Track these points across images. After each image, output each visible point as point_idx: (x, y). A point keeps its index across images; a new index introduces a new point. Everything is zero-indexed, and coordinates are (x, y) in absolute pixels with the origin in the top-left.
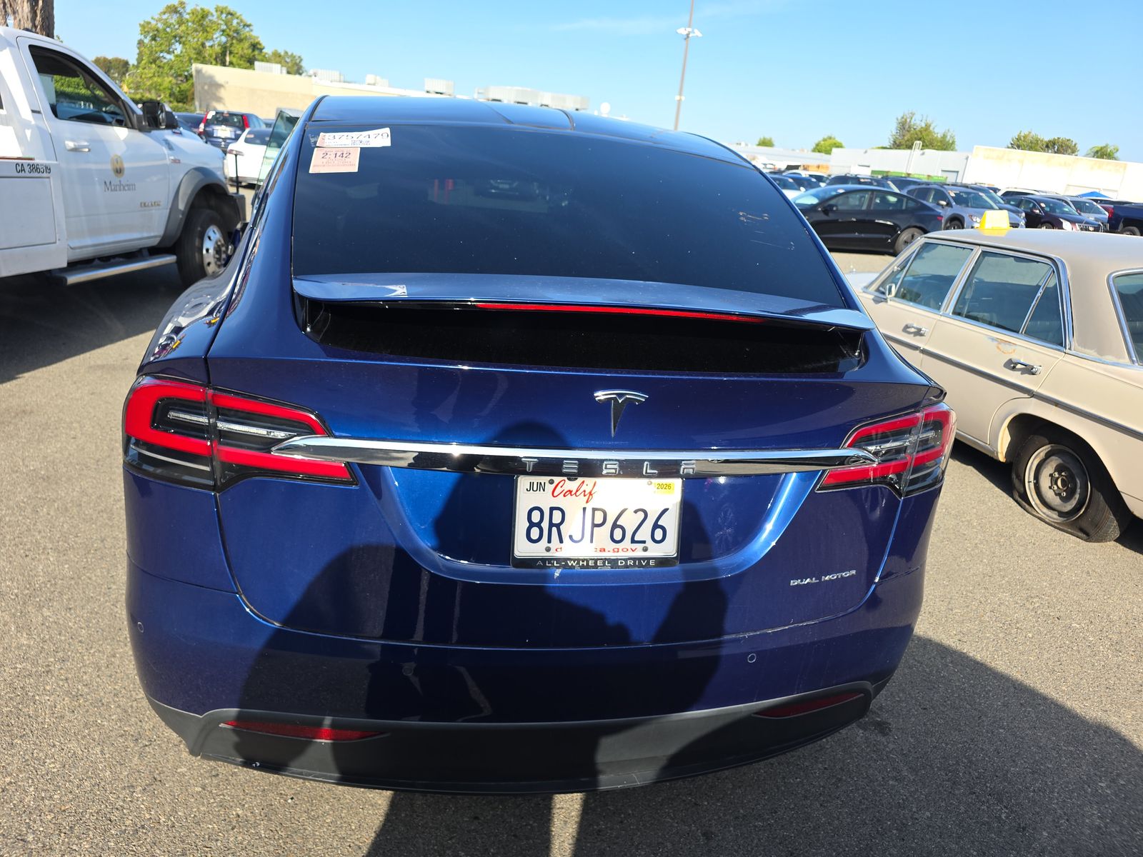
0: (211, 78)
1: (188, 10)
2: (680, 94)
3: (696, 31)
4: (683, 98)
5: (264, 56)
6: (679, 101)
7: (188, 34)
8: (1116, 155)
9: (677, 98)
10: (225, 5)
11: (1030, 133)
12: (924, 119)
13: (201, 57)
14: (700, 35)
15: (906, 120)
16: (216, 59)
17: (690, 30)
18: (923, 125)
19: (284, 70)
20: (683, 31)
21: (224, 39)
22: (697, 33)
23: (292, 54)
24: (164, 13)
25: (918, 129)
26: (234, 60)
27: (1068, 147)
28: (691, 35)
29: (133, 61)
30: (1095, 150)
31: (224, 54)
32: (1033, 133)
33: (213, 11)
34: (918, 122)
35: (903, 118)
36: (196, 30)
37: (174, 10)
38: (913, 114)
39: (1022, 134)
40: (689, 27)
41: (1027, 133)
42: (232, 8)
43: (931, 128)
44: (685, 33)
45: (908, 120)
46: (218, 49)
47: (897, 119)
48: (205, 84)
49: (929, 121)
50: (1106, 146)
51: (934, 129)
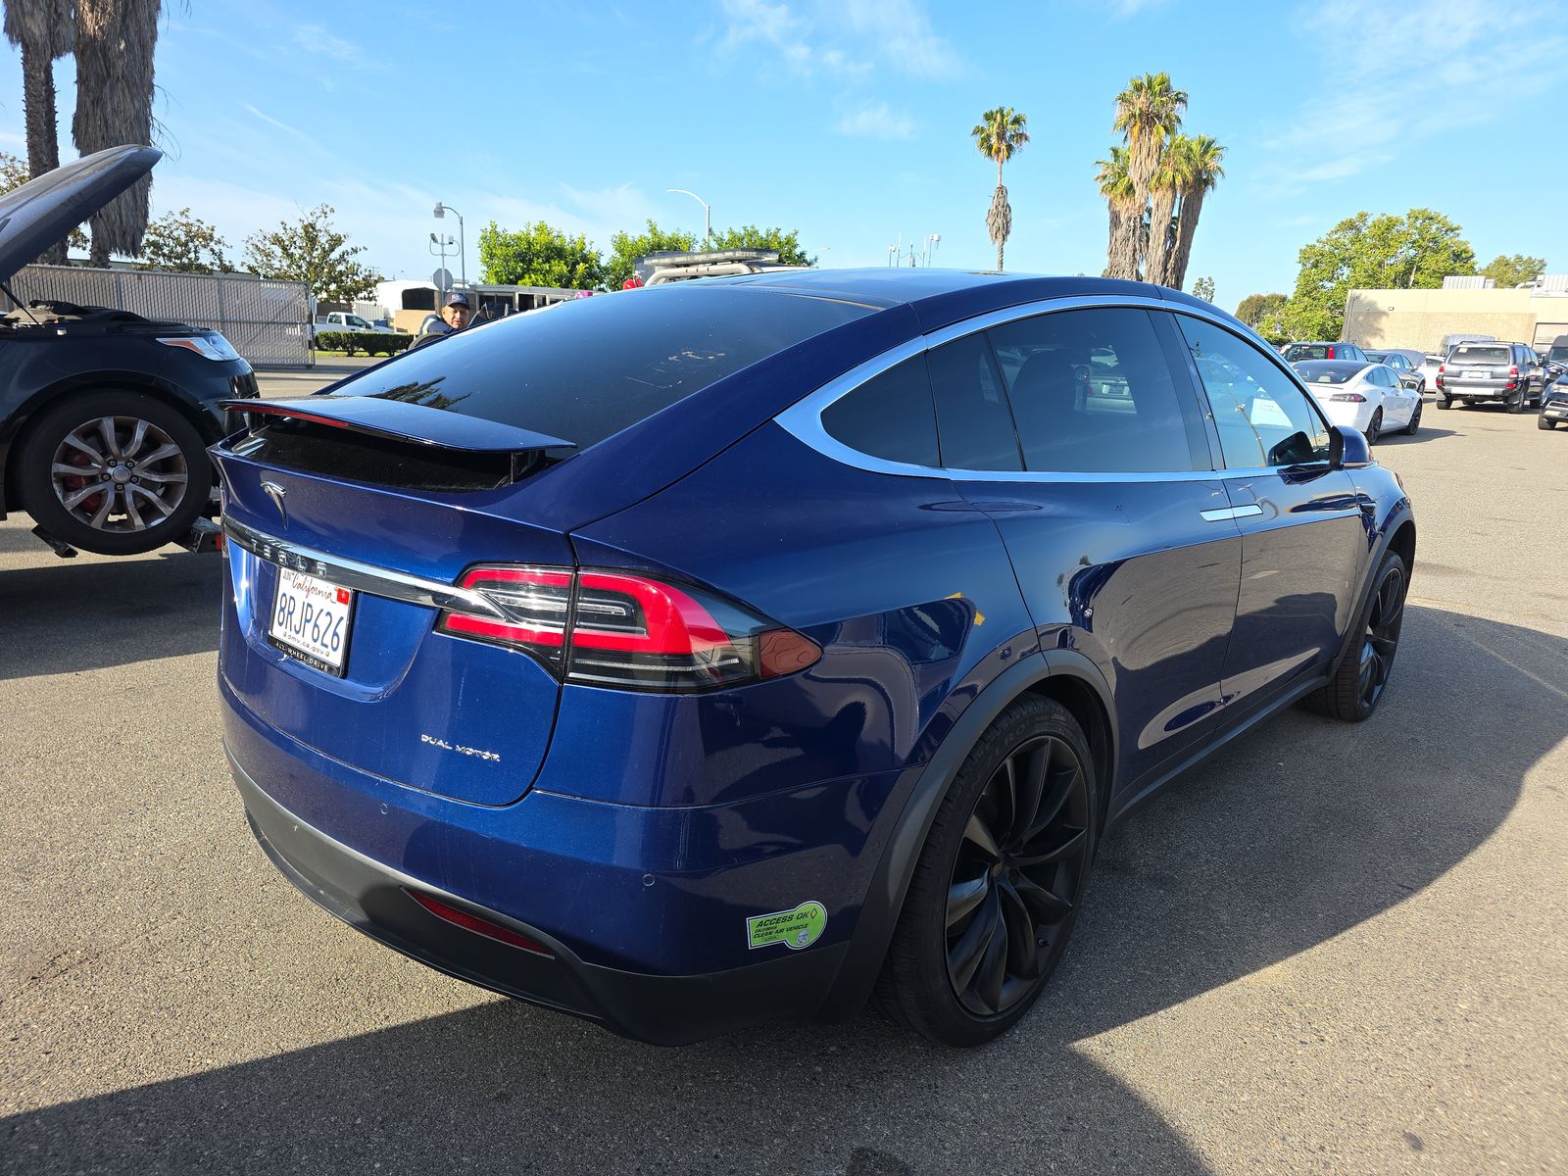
0: (1372, 304)
1: (1369, 223)
5: (1472, 267)
7: (1362, 253)
10: (1424, 207)
13: (1374, 281)
16: (1394, 281)
19: (1491, 282)
21: (1412, 252)
23: (1530, 258)
24: (1336, 232)
26: (1421, 279)
29: (1290, 297)
31: (1407, 272)
33: (1404, 218)
36: (1375, 247)
37: (1350, 226)
42: (1433, 210)
46: (1401, 268)
48: (1360, 314)
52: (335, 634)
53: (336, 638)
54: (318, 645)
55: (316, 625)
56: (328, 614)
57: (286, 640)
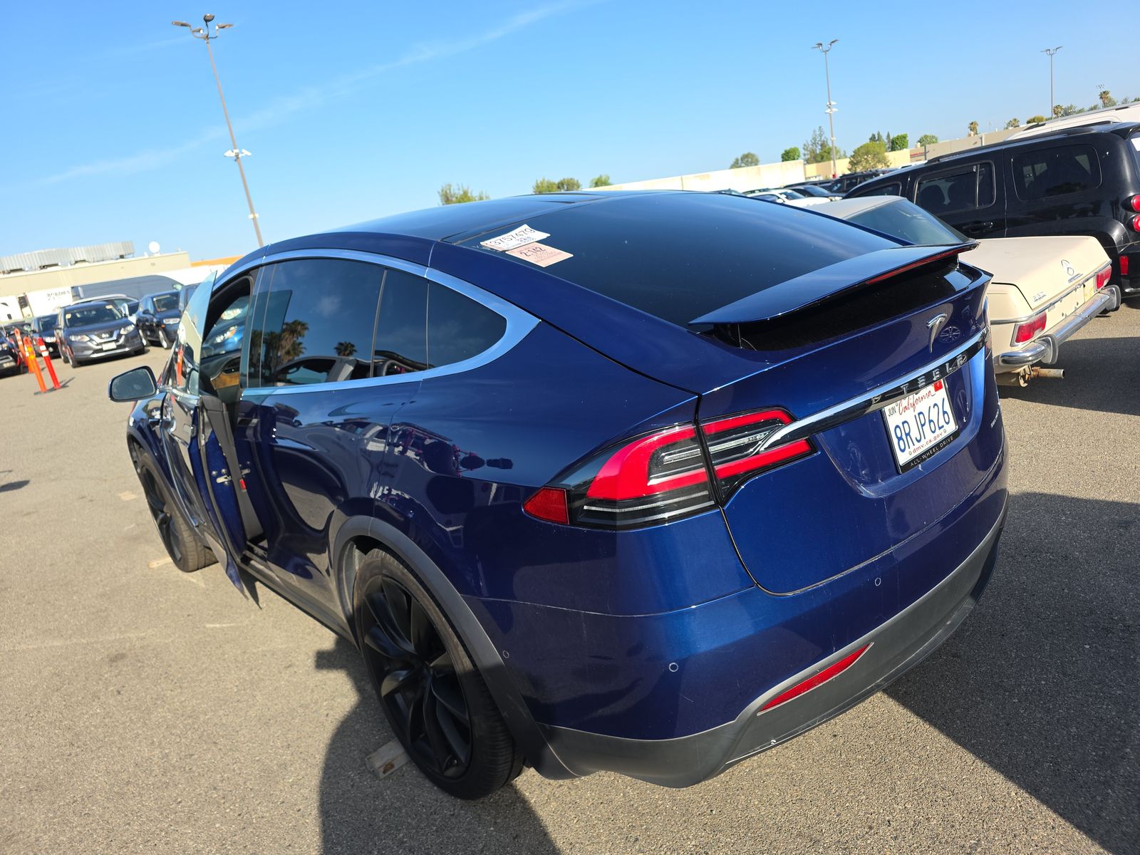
2: (252, 212)
3: (243, 151)
4: (257, 215)
6: (254, 219)
8: (610, 181)
9: (251, 216)
11: (544, 180)
12: (460, 185)
14: (249, 154)
15: (446, 192)
17: (237, 151)
18: (462, 193)
20: (230, 154)
22: (246, 152)
25: (459, 196)
27: (573, 184)
28: (240, 156)
30: (594, 181)
32: (546, 180)
34: (457, 191)
35: (442, 191)
38: (450, 186)
39: (539, 182)
40: (235, 148)
41: (542, 180)
43: (469, 195)
44: (233, 155)
45: (448, 191)
47: (439, 193)
49: (465, 188)
50: (601, 177)
51: (471, 193)
52: (945, 412)
53: (946, 415)
54: (938, 432)
55: (930, 421)
56: (935, 405)
57: (914, 455)
